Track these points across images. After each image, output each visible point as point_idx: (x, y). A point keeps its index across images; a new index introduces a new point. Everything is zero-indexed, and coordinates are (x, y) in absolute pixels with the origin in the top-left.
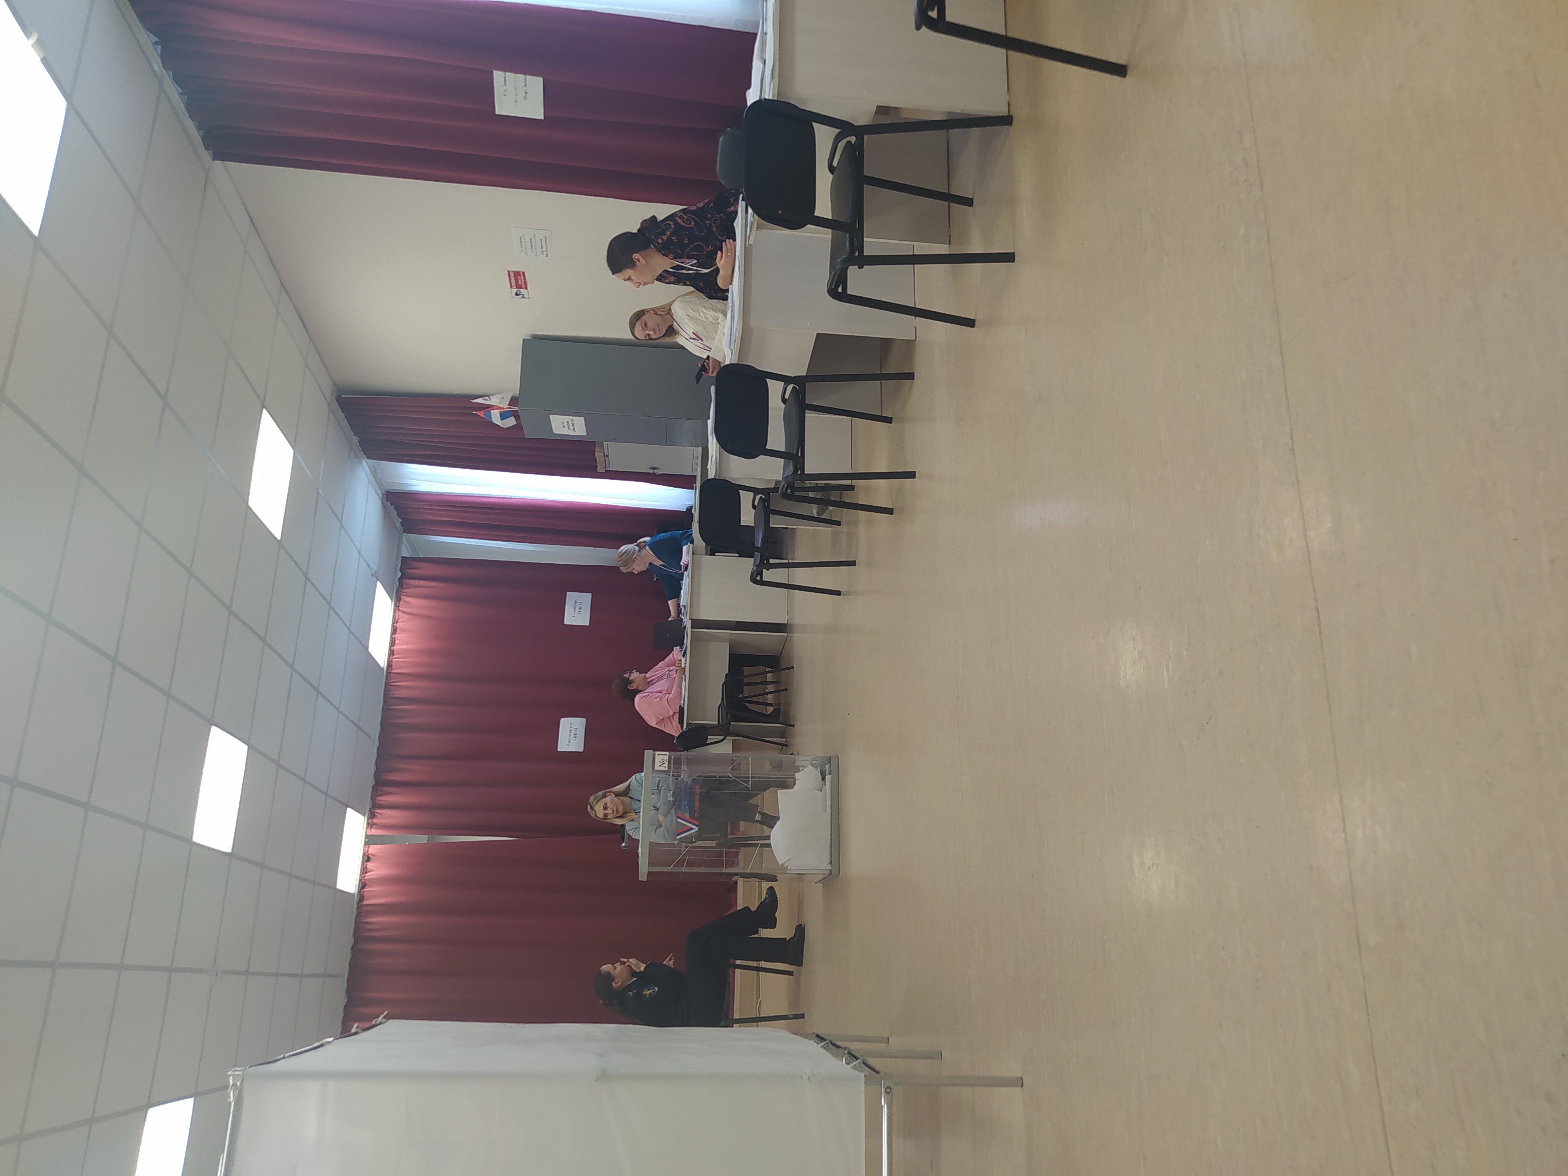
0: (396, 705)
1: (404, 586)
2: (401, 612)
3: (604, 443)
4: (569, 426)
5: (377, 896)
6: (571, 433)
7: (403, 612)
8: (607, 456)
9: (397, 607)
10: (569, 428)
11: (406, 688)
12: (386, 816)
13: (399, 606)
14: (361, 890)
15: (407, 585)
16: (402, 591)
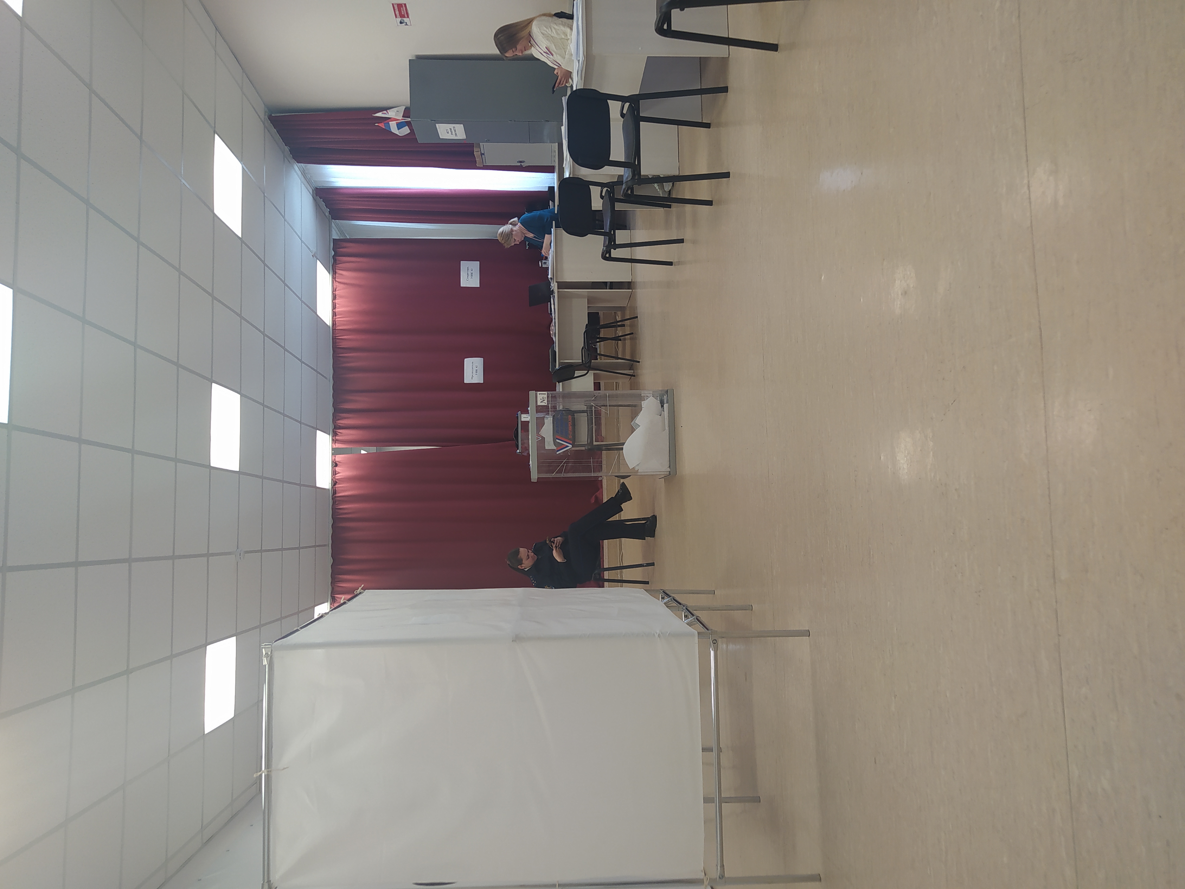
0: (343, 353)
1: (338, 262)
2: (337, 282)
3: (480, 143)
4: (452, 132)
5: (346, 490)
6: (453, 137)
7: (338, 282)
8: (483, 154)
9: (334, 278)
10: (452, 134)
11: (349, 340)
12: (345, 434)
13: (335, 278)
14: (333, 486)
15: (340, 261)
16: (336, 266)
